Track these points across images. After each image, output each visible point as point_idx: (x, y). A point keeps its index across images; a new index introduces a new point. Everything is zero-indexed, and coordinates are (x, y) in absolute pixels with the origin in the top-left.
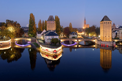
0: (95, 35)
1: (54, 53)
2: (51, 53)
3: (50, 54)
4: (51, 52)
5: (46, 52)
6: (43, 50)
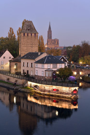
2: (67, 96)
3: (66, 98)
5: (52, 96)
6: (45, 91)
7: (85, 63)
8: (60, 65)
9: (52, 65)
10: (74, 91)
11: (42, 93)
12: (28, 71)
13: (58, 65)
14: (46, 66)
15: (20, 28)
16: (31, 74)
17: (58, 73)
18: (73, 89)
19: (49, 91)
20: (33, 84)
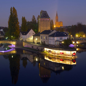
0: (84, 36)
1: (74, 57)
2: (69, 57)
4: (69, 55)
5: (60, 56)
6: (55, 53)
7: (79, 36)
8: (65, 37)
9: (59, 38)
10: (73, 53)
11: (53, 55)
12: (44, 42)
13: (63, 37)
14: (56, 38)
15: (39, 16)
16: (46, 43)
17: (63, 42)
18: (73, 52)
19: (58, 54)
20: (48, 50)
